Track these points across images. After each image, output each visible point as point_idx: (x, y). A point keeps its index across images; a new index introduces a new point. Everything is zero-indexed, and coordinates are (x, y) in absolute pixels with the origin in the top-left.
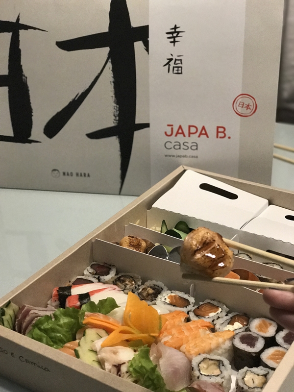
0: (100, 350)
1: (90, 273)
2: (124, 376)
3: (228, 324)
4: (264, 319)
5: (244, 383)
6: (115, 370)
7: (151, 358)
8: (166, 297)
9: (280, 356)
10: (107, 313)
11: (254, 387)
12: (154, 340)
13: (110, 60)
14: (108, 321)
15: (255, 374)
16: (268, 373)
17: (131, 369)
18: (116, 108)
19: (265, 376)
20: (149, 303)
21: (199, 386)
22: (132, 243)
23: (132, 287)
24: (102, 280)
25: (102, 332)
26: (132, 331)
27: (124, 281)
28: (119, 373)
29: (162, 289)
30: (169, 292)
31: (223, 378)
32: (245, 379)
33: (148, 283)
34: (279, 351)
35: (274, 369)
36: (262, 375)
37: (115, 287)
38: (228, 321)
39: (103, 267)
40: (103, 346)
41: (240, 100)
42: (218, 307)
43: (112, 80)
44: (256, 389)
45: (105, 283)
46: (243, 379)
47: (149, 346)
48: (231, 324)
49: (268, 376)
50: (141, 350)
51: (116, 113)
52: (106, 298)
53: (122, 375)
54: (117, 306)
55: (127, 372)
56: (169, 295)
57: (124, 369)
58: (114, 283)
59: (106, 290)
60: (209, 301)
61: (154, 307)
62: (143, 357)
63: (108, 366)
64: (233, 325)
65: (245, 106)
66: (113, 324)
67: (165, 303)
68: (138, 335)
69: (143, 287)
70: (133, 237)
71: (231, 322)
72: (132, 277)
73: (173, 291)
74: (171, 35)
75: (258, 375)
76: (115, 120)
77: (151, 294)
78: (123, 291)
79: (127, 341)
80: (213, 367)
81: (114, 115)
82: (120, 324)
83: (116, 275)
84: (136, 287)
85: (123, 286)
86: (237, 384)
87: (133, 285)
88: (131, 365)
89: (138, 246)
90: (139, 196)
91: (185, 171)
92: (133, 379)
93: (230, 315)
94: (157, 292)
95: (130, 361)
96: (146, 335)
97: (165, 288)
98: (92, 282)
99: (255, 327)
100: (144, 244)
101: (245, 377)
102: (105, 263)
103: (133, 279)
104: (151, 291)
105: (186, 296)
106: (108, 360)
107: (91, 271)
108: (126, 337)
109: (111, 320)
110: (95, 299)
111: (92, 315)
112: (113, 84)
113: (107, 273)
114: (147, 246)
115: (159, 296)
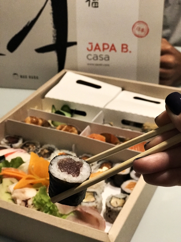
0: (13, 191)
1: (5, 143)
3: (99, 168)
5: (111, 204)
6: (24, 204)
9: (133, 186)
10: (17, 167)
11: (118, 207)
14: (17, 172)
16: (126, 197)
17: (35, 202)
18: (54, 31)
20: (46, 159)
21: (81, 209)
24: (14, 147)
25: (14, 180)
26: (35, 177)
27: (28, 146)
28: (27, 205)
29: (54, 150)
30: (59, 151)
31: (97, 203)
32: (111, 202)
34: (133, 183)
35: (129, 194)
36: (122, 199)
39: (14, 138)
40: (15, 189)
45: (16, 148)
48: (101, 168)
49: (126, 199)
50: (41, 189)
51: (54, 35)
52: (16, 158)
53: (29, 207)
54: (23, 162)
55: (32, 204)
56: (59, 153)
57: (30, 202)
58: (22, 147)
59: (16, 153)
60: (85, 155)
62: (42, 194)
63: (19, 201)
68: (38, 180)
69: (41, 149)
72: (34, 143)
73: (61, 150)
75: (120, 199)
76: (54, 40)
77: (47, 153)
78: (28, 152)
79: (32, 184)
80: (90, 196)
81: (53, 37)
82: (27, 174)
83: (23, 142)
84: (36, 149)
87: (34, 148)
88: (35, 200)
90: (37, 90)
92: (36, 209)
93: (100, 163)
94: (51, 151)
95: (34, 197)
96: (44, 179)
97: (56, 149)
98: (6, 148)
100: (40, 121)
102: (15, 136)
104: (47, 151)
105: (70, 153)
106: (19, 198)
107: (6, 141)
108: (31, 181)
109: (20, 172)
110: (9, 159)
111: (7, 169)
113: (17, 142)
115: (52, 154)
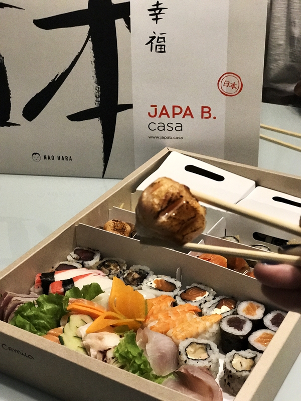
0: (86, 336)
1: (74, 258)
2: (110, 361)
3: (216, 308)
4: (252, 302)
5: (232, 366)
6: (100, 356)
7: (138, 343)
8: (152, 282)
9: (267, 339)
10: (91, 298)
11: (242, 371)
12: (140, 325)
13: (90, 39)
14: (92, 307)
15: (243, 357)
16: (256, 356)
17: (117, 355)
18: (97, 88)
19: (253, 359)
20: (135, 288)
21: (186, 370)
22: (116, 228)
23: (117, 272)
24: (87, 266)
25: (87, 318)
26: (118, 317)
27: (108, 266)
28: (105, 359)
29: (148, 274)
30: (155, 276)
31: (211, 362)
32: (232, 362)
33: (133, 268)
34: (267, 334)
35: (261, 352)
36: (250, 358)
37: (100, 272)
38: (215, 305)
39: (87, 251)
40: (88, 332)
41: (225, 79)
42: (205, 290)
43: (93, 59)
44: (244, 372)
45: (89, 268)
46: (231, 362)
47: (136, 331)
48: (218, 308)
49: (256, 359)
50: (127, 335)
51: (97, 94)
52: (90, 284)
53: (108, 361)
54: (102, 292)
55: (113, 358)
56: (155, 280)
57: (110, 354)
58: (99, 268)
59: (90, 275)
60: (196, 285)
61: (140, 291)
62: (129, 343)
63: (93, 352)
64: (220, 308)
65: (230, 85)
66: (99, 309)
67: (151, 288)
68: (123, 320)
69: (128, 271)
70: (117, 221)
71: (218, 306)
72: (117, 262)
73: (158, 276)
74: (153, 12)
75: (246, 358)
76: (96, 101)
77: (137, 279)
78: (108, 276)
79: (113, 326)
80: (201, 351)
81: (96, 96)
82: (105, 310)
83: (100, 260)
84: (121, 272)
85: (108, 272)
86: (225, 368)
87: (118, 270)
88: (118, 351)
89: (122, 230)
90: (123, 179)
91: (169, 153)
92: (119, 365)
93: (218, 299)
94: (143, 276)
95: (116, 346)
96: (132, 320)
97: (151, 273)
98: (75, 268)
99: (242, 310)
100: (128, 228)
101: (232, 360)
102: (89, 248)
103: (118, 263)
104: (136, 276)
105: (172, 281)
106: (93, 347)
107: (75, 256)
108: (112, 322)
109: (96, 306)
110: (80, 285)
111: (77, 301)
112: (94, 64)
113: (91, 258)
114: (131, 230)
115: (145, 281)
